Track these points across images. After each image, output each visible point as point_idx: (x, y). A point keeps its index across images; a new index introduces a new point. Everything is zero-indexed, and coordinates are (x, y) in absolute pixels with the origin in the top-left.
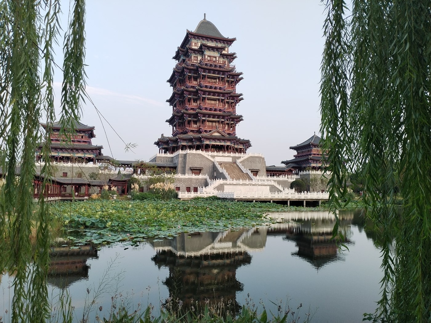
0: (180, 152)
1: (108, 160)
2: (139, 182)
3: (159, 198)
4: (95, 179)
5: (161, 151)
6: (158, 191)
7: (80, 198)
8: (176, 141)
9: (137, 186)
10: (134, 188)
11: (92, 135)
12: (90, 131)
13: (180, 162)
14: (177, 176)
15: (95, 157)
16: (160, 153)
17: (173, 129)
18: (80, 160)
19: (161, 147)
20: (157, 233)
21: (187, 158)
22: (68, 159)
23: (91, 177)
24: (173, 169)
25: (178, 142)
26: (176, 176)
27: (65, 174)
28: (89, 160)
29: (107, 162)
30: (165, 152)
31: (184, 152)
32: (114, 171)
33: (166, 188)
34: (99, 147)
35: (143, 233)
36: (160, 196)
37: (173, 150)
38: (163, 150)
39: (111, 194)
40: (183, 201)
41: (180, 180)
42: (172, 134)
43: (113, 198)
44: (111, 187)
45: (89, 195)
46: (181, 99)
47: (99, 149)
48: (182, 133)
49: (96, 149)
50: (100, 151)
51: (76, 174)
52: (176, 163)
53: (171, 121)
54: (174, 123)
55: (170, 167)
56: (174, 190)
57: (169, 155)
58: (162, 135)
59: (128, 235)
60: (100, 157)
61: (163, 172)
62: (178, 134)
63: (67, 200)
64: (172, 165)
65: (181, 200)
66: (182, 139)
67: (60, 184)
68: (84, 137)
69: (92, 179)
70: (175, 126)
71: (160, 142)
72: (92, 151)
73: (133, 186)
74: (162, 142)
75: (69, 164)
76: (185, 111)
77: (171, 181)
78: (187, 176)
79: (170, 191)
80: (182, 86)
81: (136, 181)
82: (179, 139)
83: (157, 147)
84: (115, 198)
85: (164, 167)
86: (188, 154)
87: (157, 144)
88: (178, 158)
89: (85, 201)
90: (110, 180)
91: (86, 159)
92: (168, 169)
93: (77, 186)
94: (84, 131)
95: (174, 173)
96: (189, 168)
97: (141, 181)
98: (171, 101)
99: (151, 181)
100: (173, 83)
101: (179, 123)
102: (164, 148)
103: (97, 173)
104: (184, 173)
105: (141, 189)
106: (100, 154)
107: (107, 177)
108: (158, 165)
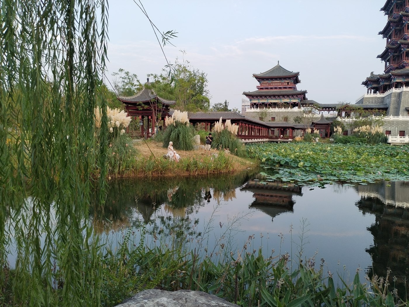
0: (394, 90)
1: (312, 104)
2: (342, 124)
3: (364, 142)
4: (299, 123)
5: (369, 91)
6: (363, 135)
7: (285, 140)
8: (389, 79)
9: (340, 129)
10: (337, 131)
11: (297, 81)
12: (295, 77)
13: (392, 102)
14: (388, 118)
15: (299, 101)
16: (368, 93)
17: (386, 65)
18: (286, 105)
19: (370, 87)
20: (351, 177)
21: (403, 97)
22: (275, 105)
23: (296, 120)
24: (384, 110)
25: (392, 79)
26: (386, 118)
27: (273, 119)
28: (294, 105)
29: (311, 106)
30: (375, 92)
31: (398, 90)
32: (318, 115)
33: (373, 132)
34: (303, 91)
35: (335, 175)
36: (365, 140)
37: (385, 89)
38: (372, 90)
39: (313, 137)
40: (393, 146)
41: (391, 123)
42: (384, 71)
43: (316, 141)
44: (314, 130)
45: (293, 137)
46: (399, 28)
47: (303, 94)
48: (397, 68)
49: (300, 94)
50: (305, 95)
51: (283, 118)
52: (387, 104)
53: (383, 57)
54: (387, 58)
55: (379, 109)
56: (382, 134)
57: (379, 95)
58: (372, 73)
59: (318, 176)
60: (304, 102)
61: (371, 114)
62: (392, 70)
63: (273, 142)
64: (382, 107)
65: (391, 145)
66: (396, 75)
67: (268, 127)
68: (289, 83)
69: (297, 122)
70: (388, 61)
71: (369, 81)
72: (297, 96)
73: (335, 130)
74: (371, 81)
75: (277, 110)
76: (403, 41)
77: (379, 124)
78: (401, 118)
79: (378, 134)
80: (400, 11)
81: (339, 124)
82: (393, 75)
83: (366, 87)
84: (317, 141)
85: (372, 109)
86: (403, 93)
87: (366, 83)
88: (391, 97)
89: (289, 142)
90: (313, 123)
91: (292, 104)
92: (377, 110)
93: (282, 129)
94: (289, 78)
95: (384, 115)
96: (404, 108)
97: (345, 124)
98: (385, 33)
99: (356, 125)
100: (389, 10)
101: (393, 57)
102: (373, 88)
103: (301, 117)
104: (397, 114)
105: (345, 133)
106: (304, 98)
107: (310, 120)
108: (365, 107)
